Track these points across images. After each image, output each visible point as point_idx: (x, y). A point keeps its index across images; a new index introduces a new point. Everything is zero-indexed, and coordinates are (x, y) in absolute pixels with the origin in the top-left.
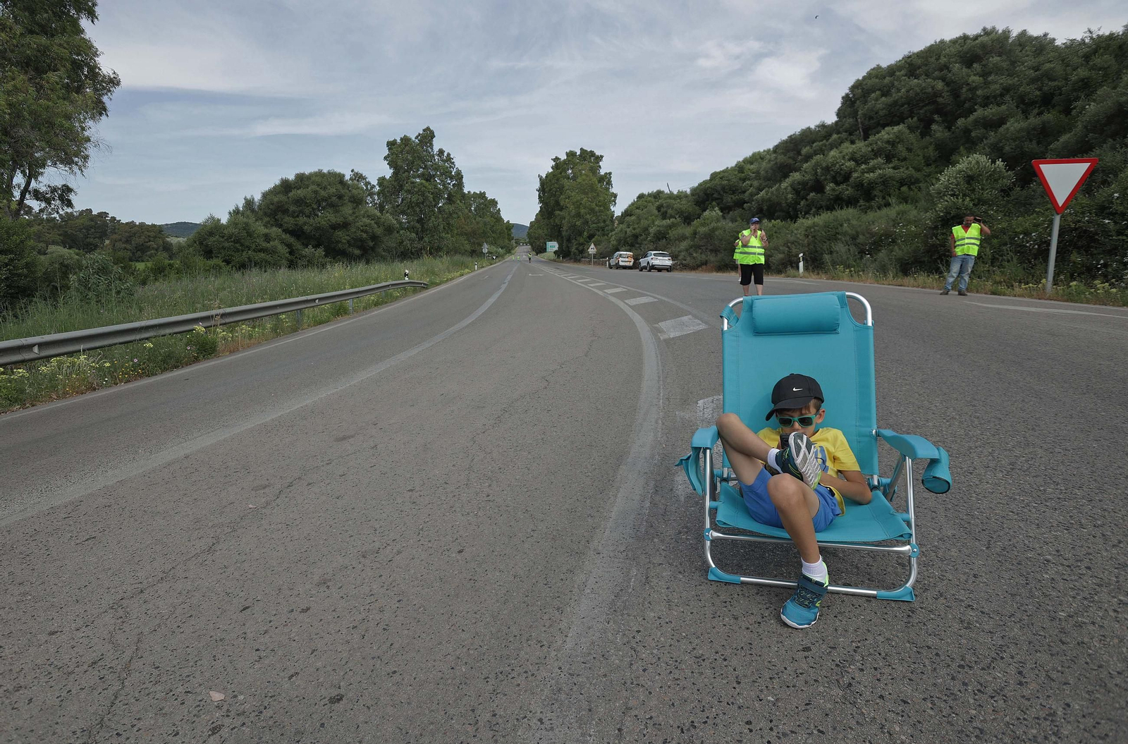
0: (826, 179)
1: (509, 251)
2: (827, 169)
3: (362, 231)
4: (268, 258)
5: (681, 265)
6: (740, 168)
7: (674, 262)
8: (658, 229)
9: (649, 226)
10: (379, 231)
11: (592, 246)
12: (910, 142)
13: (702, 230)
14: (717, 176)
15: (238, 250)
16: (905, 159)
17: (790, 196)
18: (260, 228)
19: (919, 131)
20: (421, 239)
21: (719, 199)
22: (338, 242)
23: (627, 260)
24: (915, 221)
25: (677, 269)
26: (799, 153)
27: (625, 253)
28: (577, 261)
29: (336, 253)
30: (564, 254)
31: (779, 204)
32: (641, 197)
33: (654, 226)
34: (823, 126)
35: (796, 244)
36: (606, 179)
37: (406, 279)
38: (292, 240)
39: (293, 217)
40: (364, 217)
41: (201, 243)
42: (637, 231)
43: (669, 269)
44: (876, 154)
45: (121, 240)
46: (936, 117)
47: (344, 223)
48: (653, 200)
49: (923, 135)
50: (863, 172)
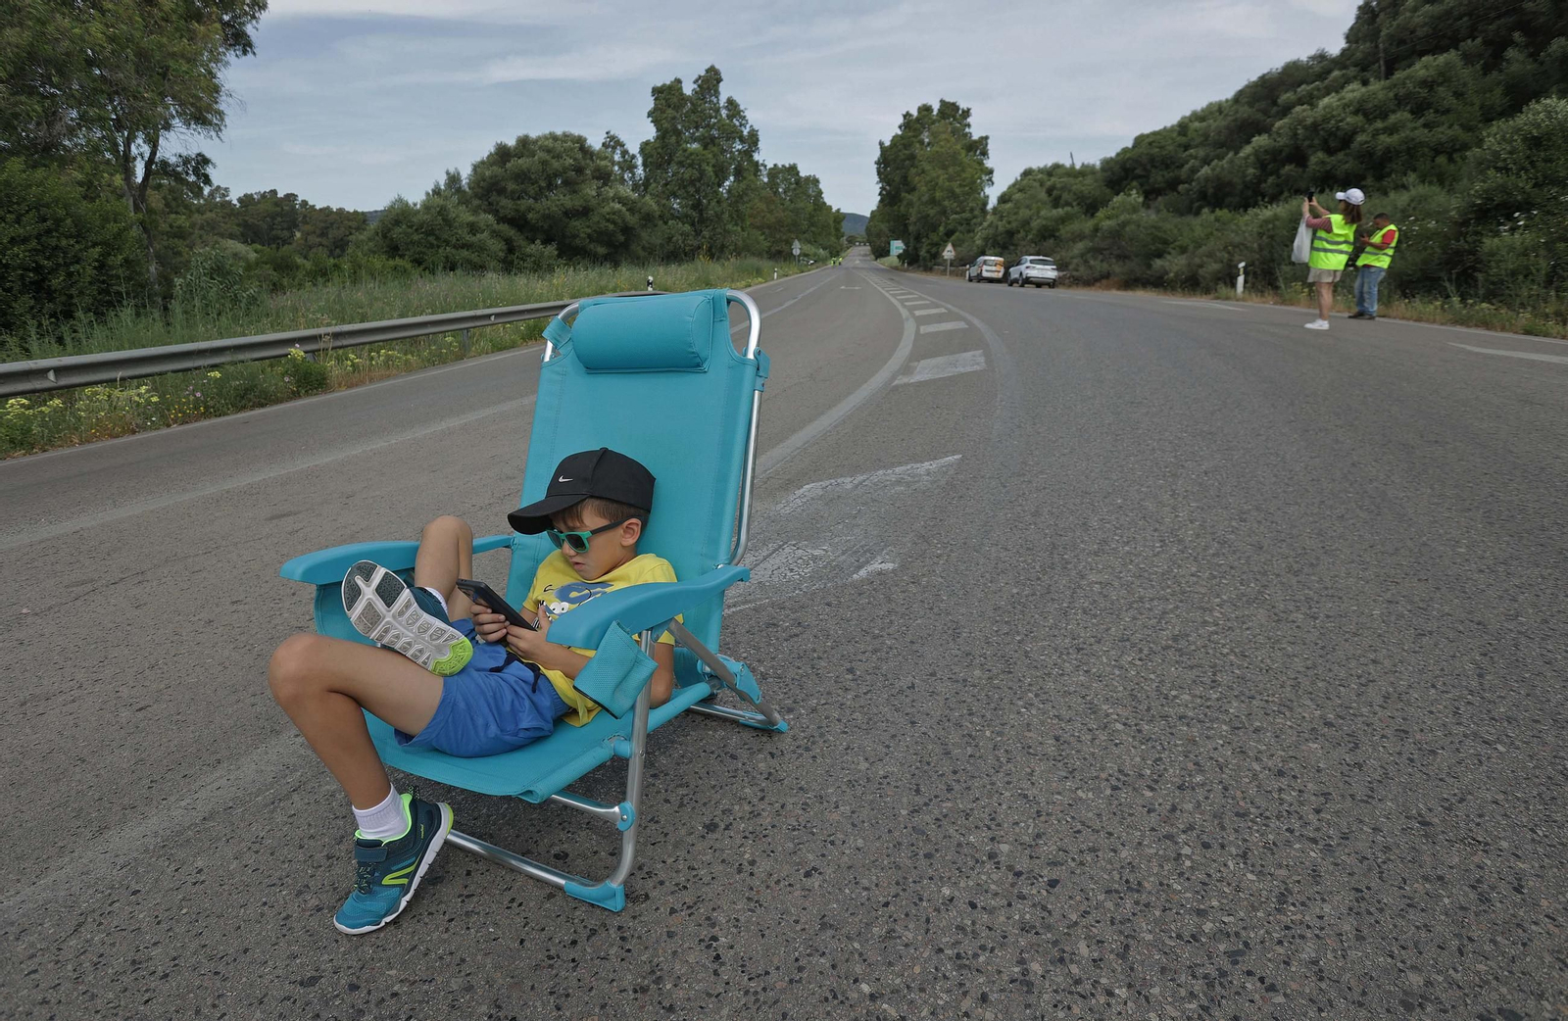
0: (1310, 146)
1: (835, 253)
2: (1315, 127)
3: (608, 220)
4: (474, 257)
5: (1071, 278)
6: (1183, 127)
7: (1061, 274)
8: (1044, 223)
9: (1031, 218)
10: (632, 220)
11: (949, 247)
12: (1462, 81)
13: (1107, 224)
14: (1143, 140)
15: (432, 246)
16: (1448, 111)
17: (1251, 171)
18: (466, 216)
19: (1482, 62)
20: (698, 233)
21: (1143, 176)
22: (575, 236)
23: (994, 268)
24: (1439, 213)
25: (1064, 284)
26: (1275, 103)
27: (993, 258)
28: (928, 269)
29: (572, 252)
30: (911, 259)
31: (1230, 184)
32: (1027, 173)
33: (1039, 217)
34: (1321, 57)
35: (1242, 247)
36: (980, 147)
37: (650, 289)
38: (512, 232)
39: (512, 199)
40: (613, 201)
41: (385, 236)
42: (1014, 225)
43: (1052, 284)
44: (1400, 101)
45: (315, 232)
46: (1517, 36)
47: (584, 208)
48: (1045, 177)
49: (1487, 70)
50: (1376, 134)
